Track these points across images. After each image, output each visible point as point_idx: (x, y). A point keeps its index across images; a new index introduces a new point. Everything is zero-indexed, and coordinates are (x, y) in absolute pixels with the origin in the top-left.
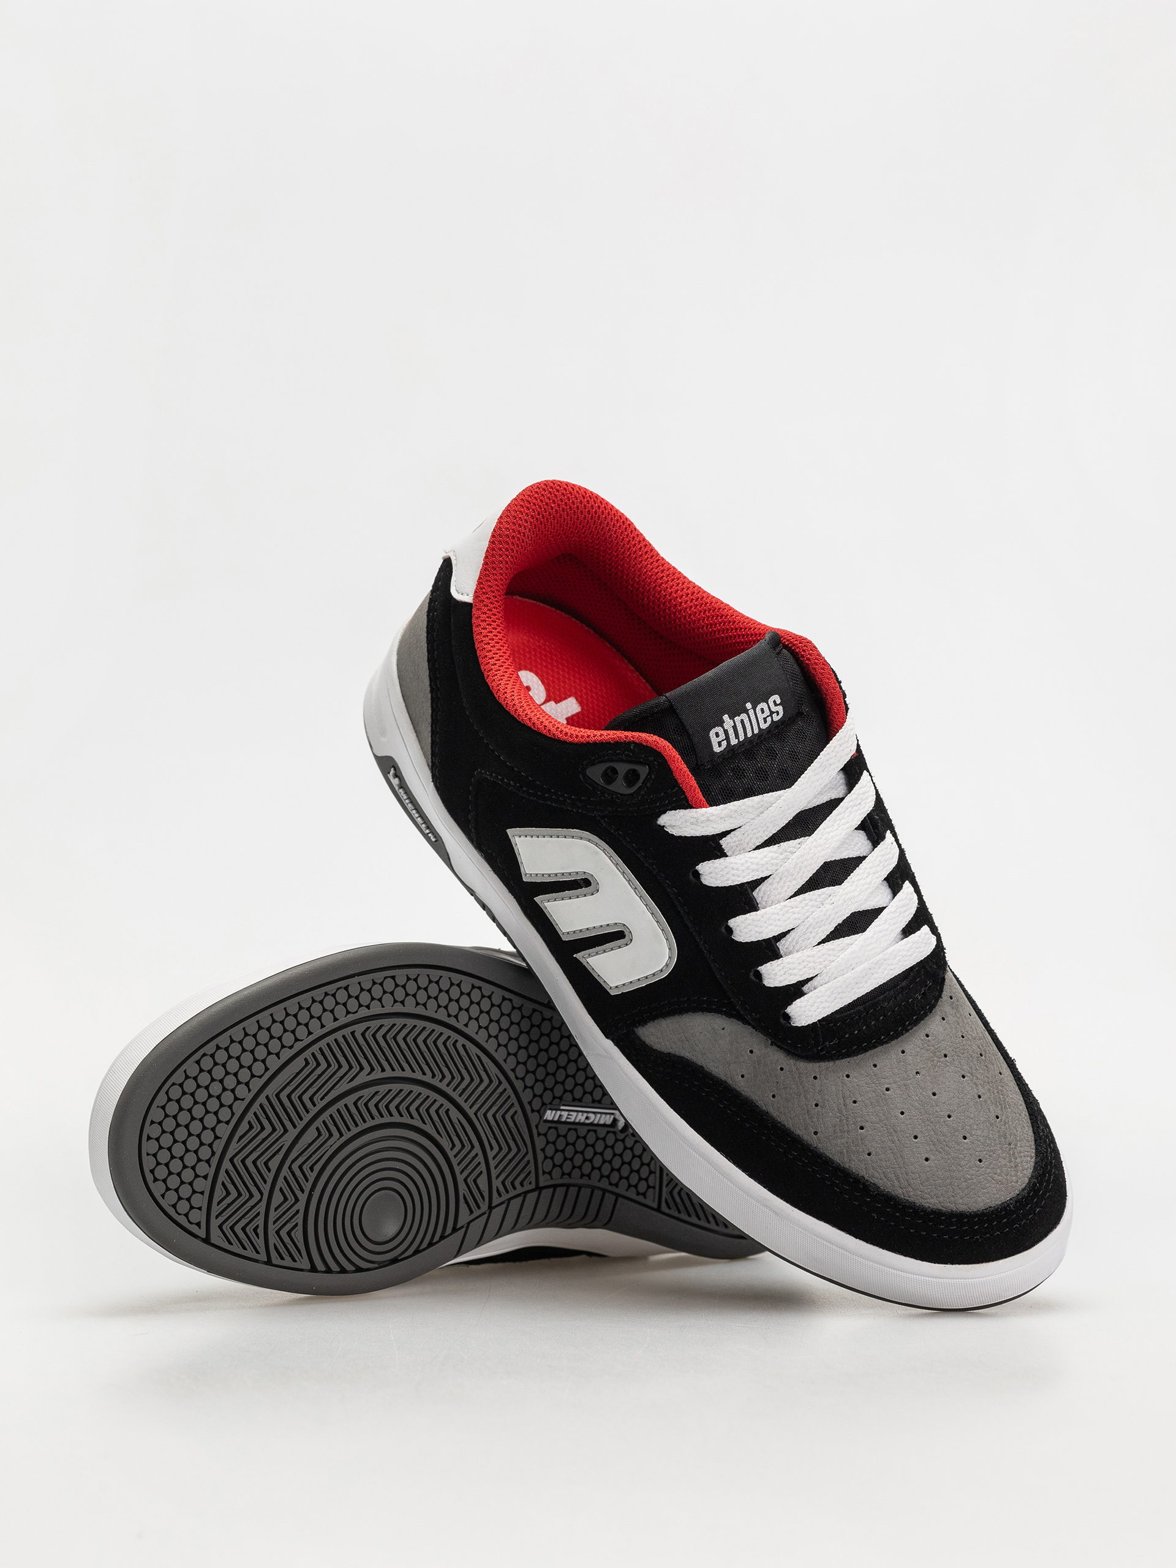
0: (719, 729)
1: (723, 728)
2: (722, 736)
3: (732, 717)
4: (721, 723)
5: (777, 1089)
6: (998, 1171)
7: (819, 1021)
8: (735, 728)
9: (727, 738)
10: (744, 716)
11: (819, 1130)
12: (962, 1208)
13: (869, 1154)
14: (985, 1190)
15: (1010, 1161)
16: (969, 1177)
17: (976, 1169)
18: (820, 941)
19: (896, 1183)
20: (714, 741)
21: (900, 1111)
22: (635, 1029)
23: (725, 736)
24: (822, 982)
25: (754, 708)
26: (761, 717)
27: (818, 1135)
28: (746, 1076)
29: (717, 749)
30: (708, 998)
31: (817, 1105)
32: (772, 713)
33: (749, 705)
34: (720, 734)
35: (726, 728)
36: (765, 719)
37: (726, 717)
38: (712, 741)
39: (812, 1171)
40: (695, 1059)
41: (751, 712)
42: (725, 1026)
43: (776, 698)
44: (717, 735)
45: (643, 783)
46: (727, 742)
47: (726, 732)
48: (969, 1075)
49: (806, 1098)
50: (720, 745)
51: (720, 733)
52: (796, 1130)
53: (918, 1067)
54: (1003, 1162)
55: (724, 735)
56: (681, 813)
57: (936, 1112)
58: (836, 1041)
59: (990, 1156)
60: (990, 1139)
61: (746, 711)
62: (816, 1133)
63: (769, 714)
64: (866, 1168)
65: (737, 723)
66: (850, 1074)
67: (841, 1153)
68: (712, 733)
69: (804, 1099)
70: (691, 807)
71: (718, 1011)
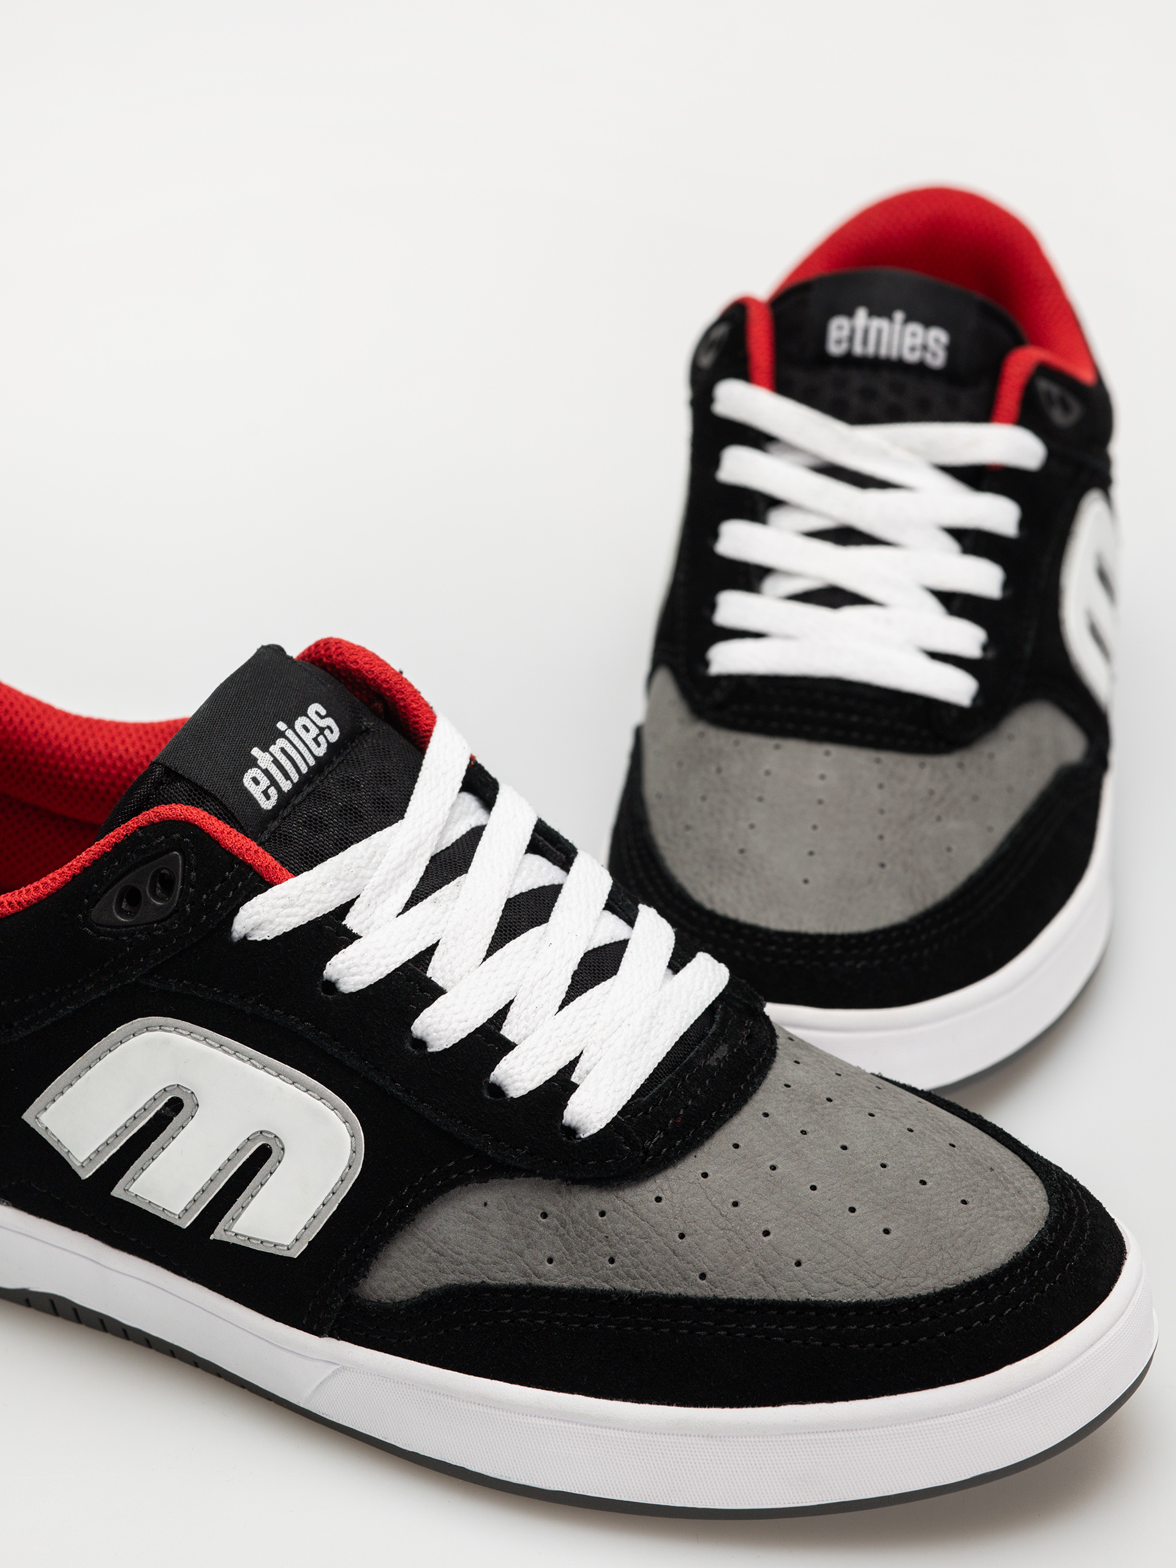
0: (253, 772)
1: (259, 768)
2: (265, 782)
3: (265, 749)
4: (253, 763)
5: (610, 1246)
6: (999, 1205)
7: (619, 1113)
8: (276, 762)
9: (274, 782)
10: (281, 742)
11: (705, 1269)
12: (977, 1273)
13: (798, 1264)
14: (996, 1236)
15: (1007, 1189)
16: (963, 1228)
17: (965, 1214)
18: (560, 1003)
19: (861, 1284)
20: (256, 792)
21: (809, 1187)
22: (356, 1290)
23: (268, 778)
24: (593, 1060)
25: (291, 726)
26: (308, 738)
27: (708, 1276)
28: (555, 1256)
29: (267, 805)
30: (439, 1169)
31: (682, 1236)
32: (322, 730)
33: (282, 726)
34: (259, 779)
35: (264, 768)
36: (315, 740)
37: (256, 752)
38: (253, 792)
39: (728, 1334)
40: (467, 1279)
41: (290, 733)
42: (487, 1198)
43: (315, 708)
44: (256, 781)
45: (183, 884)
46: (276, 788)
47: (266, 772)
48: (878, 1111)
49: (660, 1235)
50: (268, 797)
51: (258, 777)
52: (671, 1290)
53: (799, 1125)
54: (998, 1192)
55: (265, 778)
56: (260, 899)
57: (862, 1166)
58: (660, 1135)
59: (974, 1191)
60: (959, 1172)
61: (282, 735)
62: (703, 1276)
63: (317, 731)
64: (804, 1286)
65: (277, 756)
66: (707, 1171)
67: (755, 1284)
68: (247, 781)
69: (659, 1238)
70: (271, 885)
71: (464, 1180)
